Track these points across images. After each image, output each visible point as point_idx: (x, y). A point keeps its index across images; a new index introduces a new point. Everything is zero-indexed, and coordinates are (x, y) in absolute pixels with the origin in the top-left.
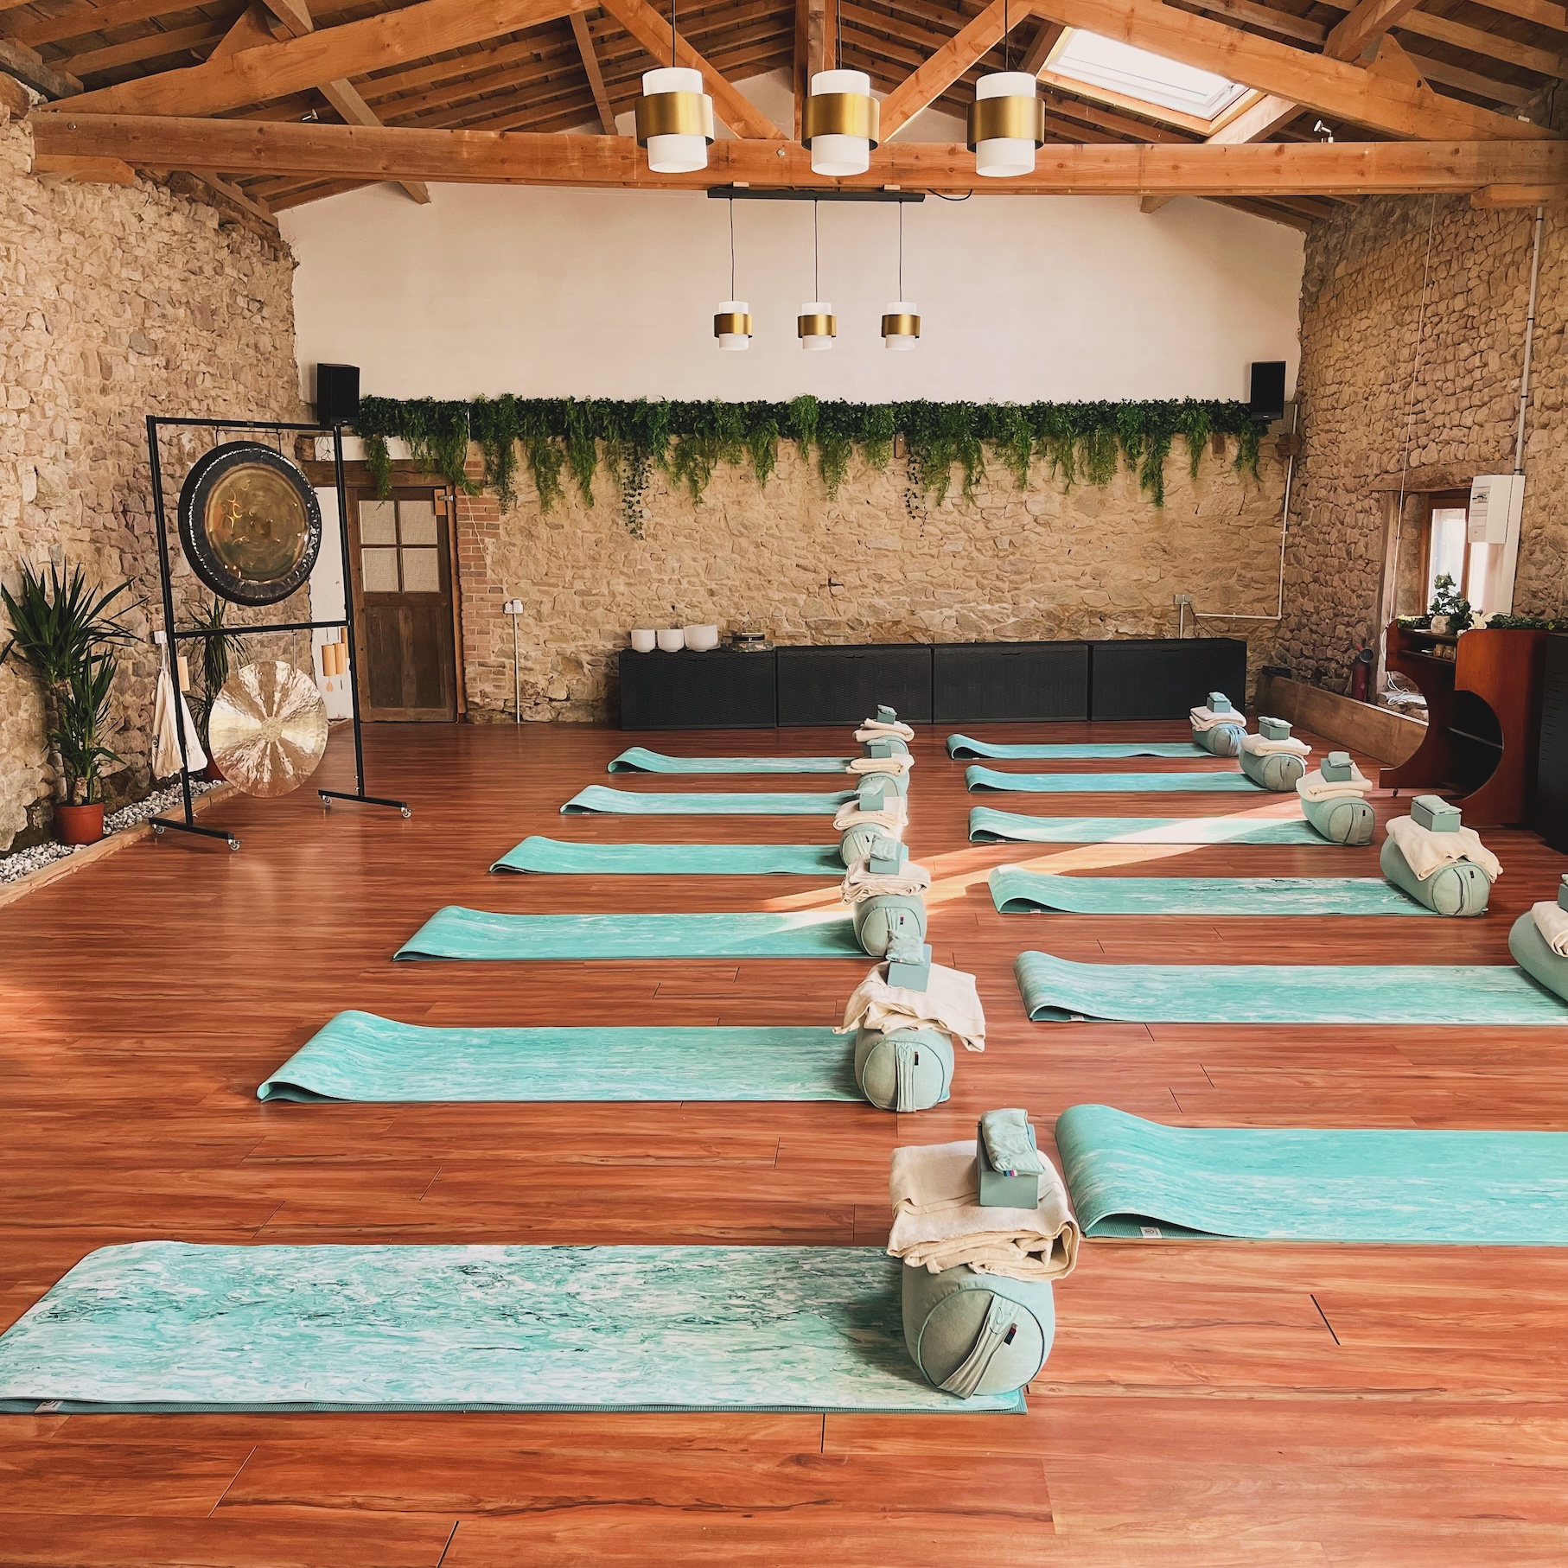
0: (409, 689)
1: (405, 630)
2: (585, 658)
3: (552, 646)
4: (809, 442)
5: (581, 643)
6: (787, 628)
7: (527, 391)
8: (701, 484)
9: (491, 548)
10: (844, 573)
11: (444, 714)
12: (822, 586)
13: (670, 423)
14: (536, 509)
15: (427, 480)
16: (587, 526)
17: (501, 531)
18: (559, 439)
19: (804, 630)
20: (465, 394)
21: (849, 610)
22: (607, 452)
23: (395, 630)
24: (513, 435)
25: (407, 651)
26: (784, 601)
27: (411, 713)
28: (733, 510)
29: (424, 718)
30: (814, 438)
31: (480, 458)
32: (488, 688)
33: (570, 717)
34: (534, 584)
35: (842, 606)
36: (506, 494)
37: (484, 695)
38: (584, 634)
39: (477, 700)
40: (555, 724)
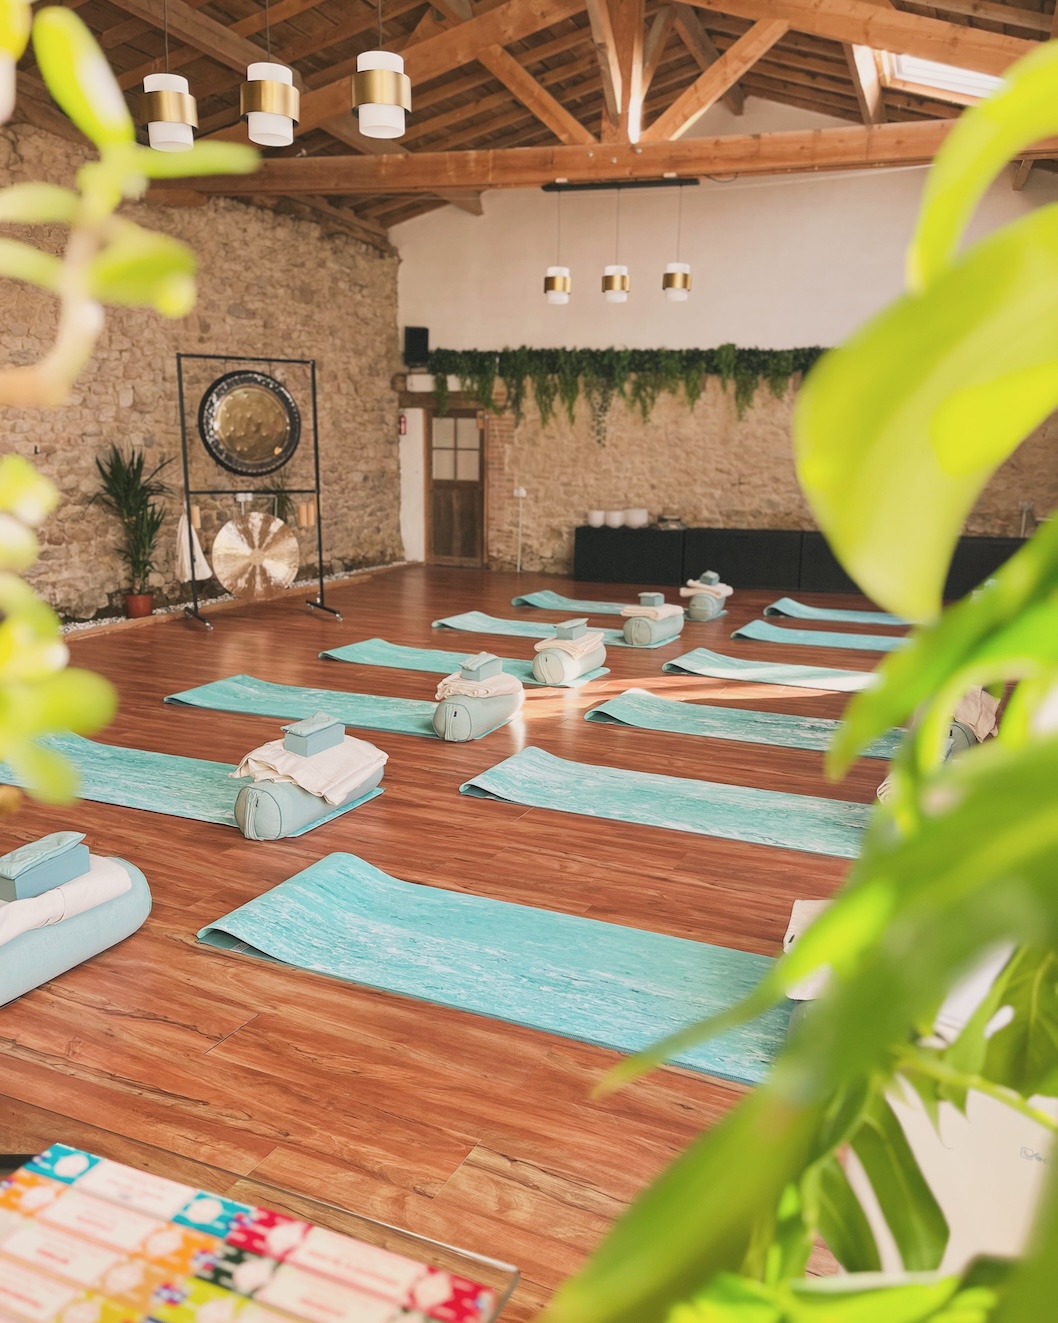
0: (457, 544)
1: (456, 505)
2: (565, 529)
3: (544, 521)
4: (728, 377)
5: (562, 519)
6: (706, 514)
7: (537, 344)
8: (649, 409)
9: (508, 452)
10: (751, 475)
11: (475, 562)
12: (733, 485)
13: (630, 364)
14: (538, 425)
15: (472, 405)
16: (571, 437)
17: (516, 440)
18: (556, 376)
19: (718, 517)
20: (497, 346)
21: (752, 503)
22: (587, 385)
23: (450, 505)
24: (525, 374)
25: (456, 518)
26: (704, 495)
27: (456, 560)
28: (672, 427)
29: (465, 565)
30: (731, 375)
31: (504, 389)
32: (502, 547)
33: (552, 570)
34: (535, 477)
35: (747, 500)
36: (519, 415)
37: (499, 551)
38: (565, 513)
39: (495, 554)
40: (542, 574)
